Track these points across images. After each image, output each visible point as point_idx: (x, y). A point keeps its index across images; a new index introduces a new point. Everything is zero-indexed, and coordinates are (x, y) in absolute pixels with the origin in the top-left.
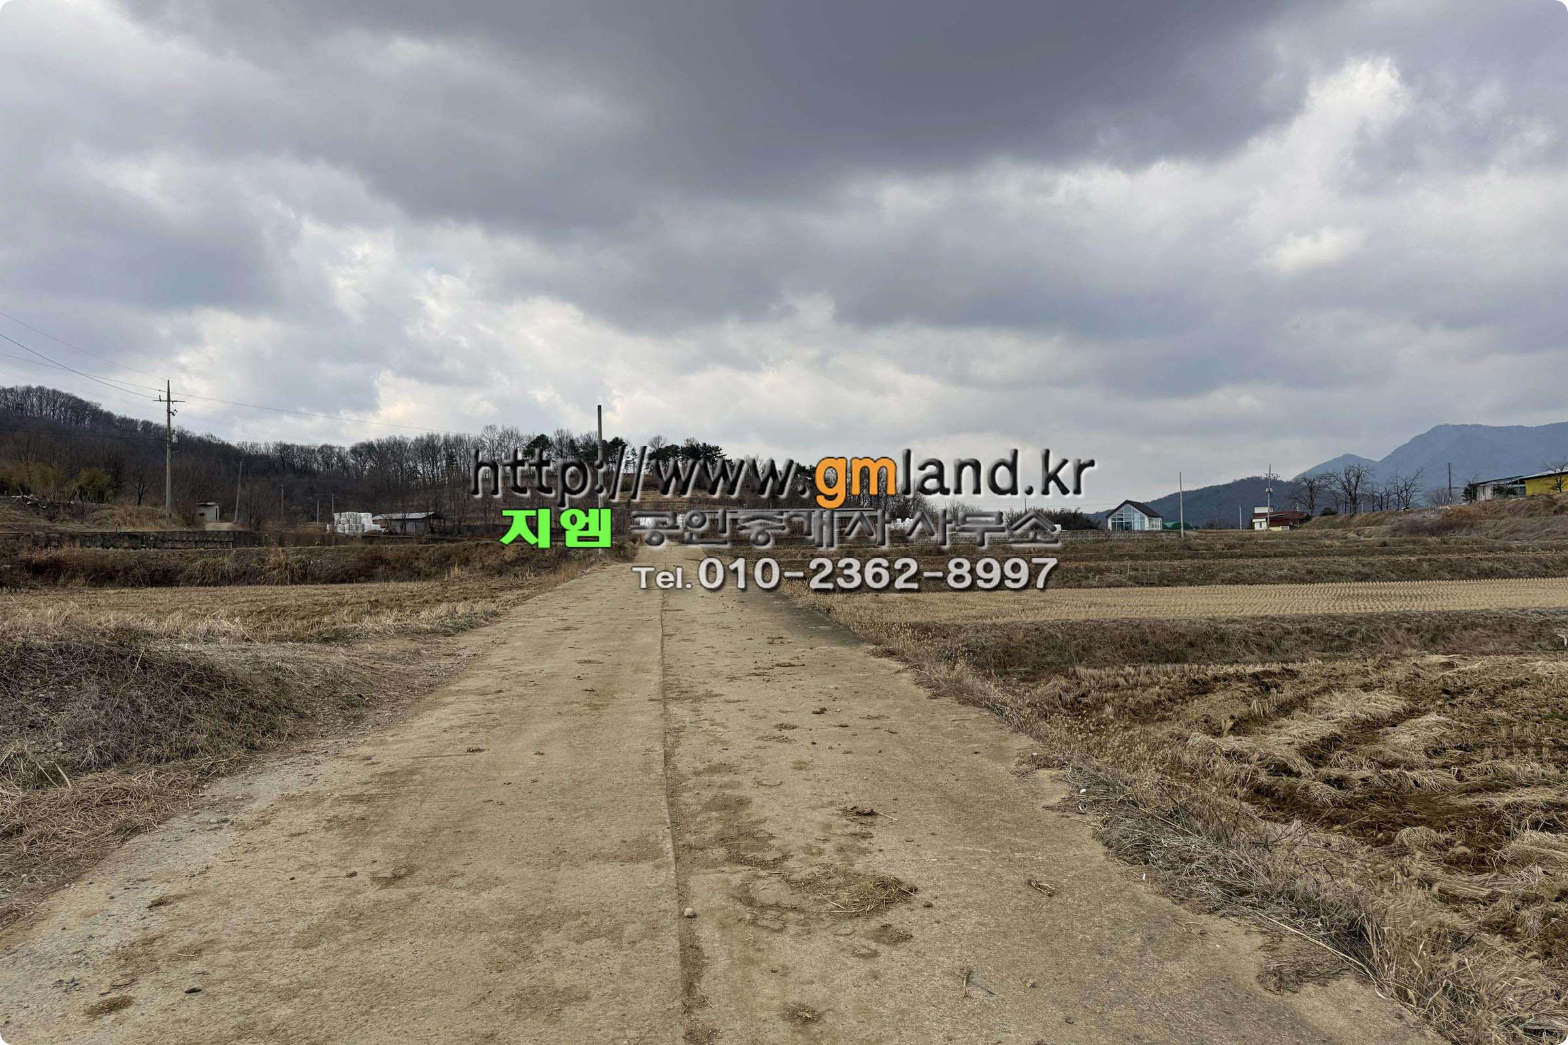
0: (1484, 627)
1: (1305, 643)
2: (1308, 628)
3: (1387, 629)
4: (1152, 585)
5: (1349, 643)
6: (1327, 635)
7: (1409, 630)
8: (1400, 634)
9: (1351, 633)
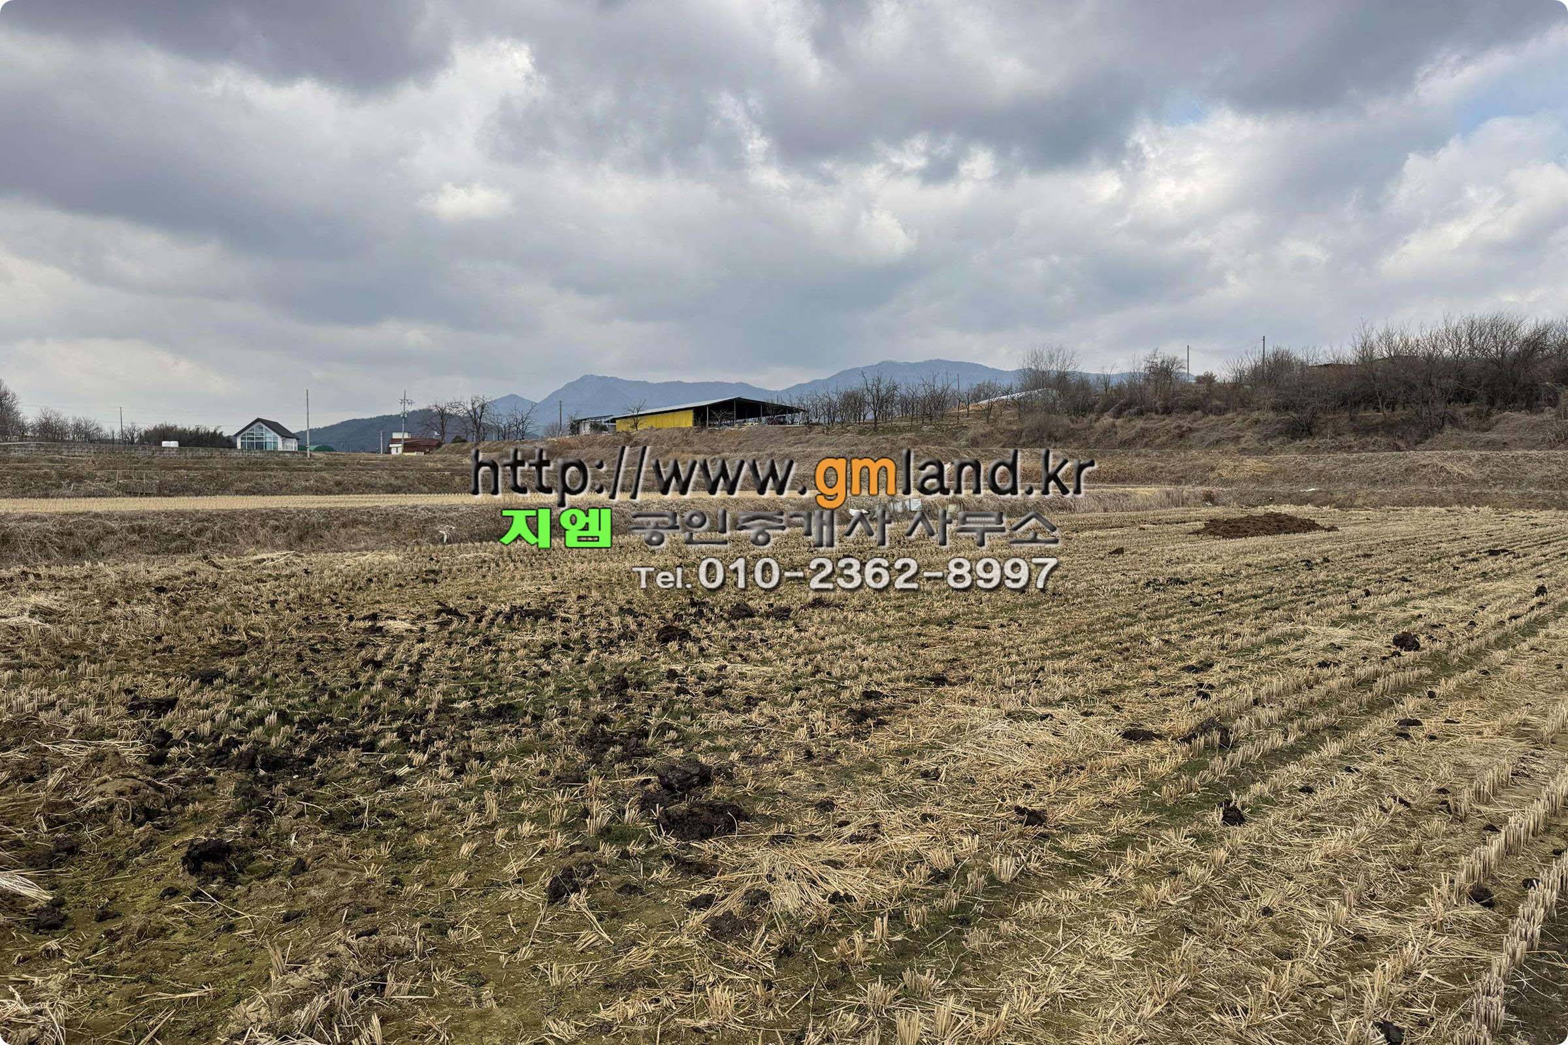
0: (367, 524)
1: (134, 544)
2: (140, 526)
3: (247, 527)
4: (148, 495)
5: (193, 542)
6: (165, 534)
7: (276, 528)
8: (261, 532)
9: (199, 533)
